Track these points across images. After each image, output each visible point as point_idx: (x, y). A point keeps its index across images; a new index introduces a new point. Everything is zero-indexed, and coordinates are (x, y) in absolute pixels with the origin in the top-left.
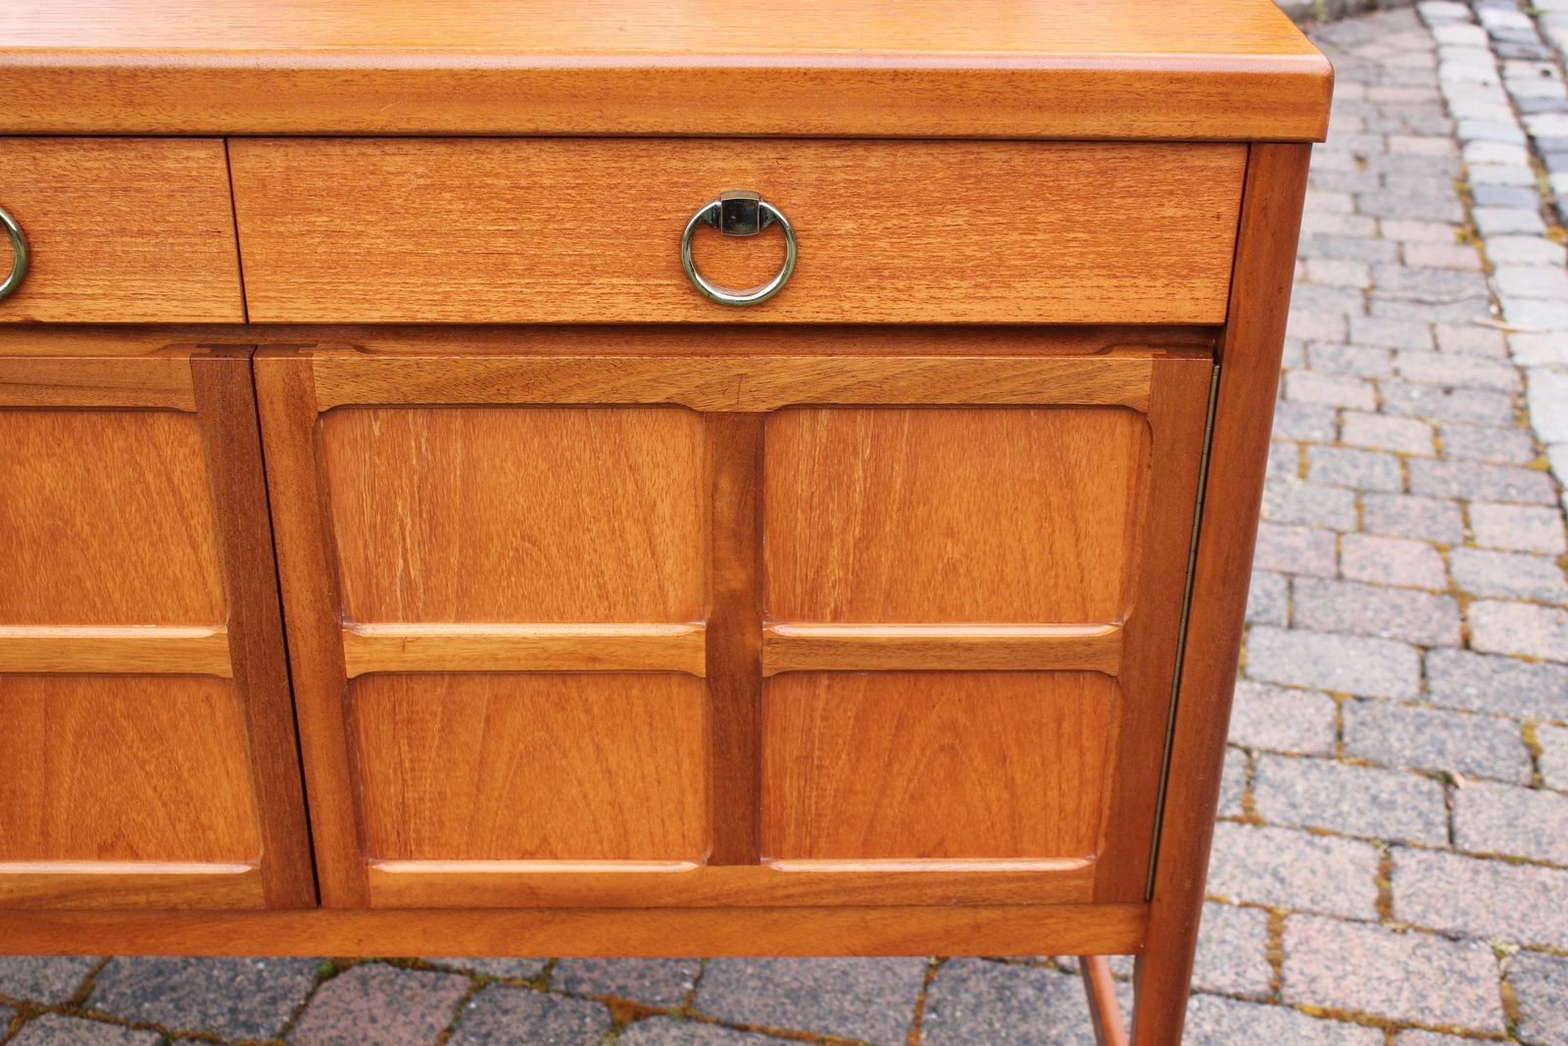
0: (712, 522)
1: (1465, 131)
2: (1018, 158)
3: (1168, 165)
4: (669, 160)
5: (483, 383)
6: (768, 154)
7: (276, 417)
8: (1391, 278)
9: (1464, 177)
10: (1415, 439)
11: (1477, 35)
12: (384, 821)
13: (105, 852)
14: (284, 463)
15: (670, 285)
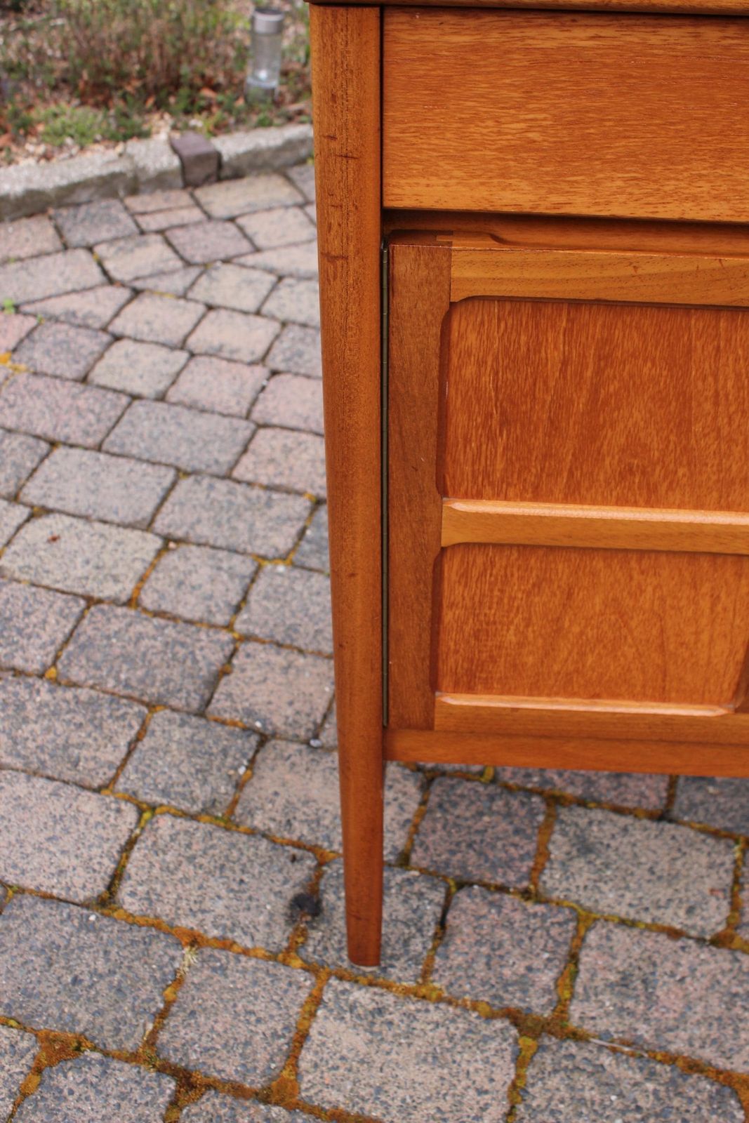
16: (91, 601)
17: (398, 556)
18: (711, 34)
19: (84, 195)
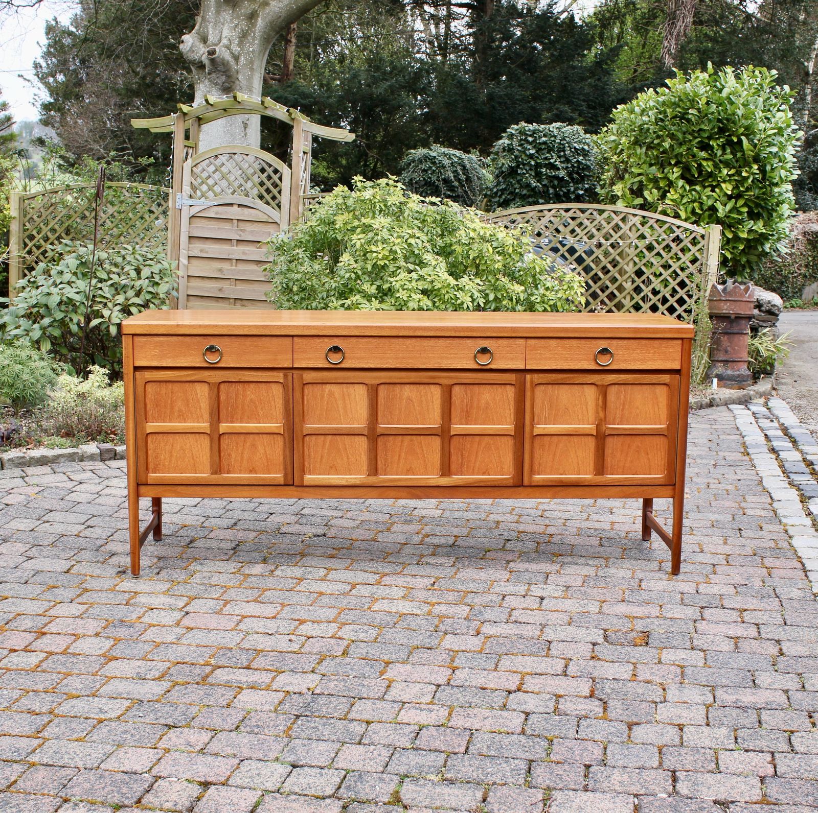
0: (597, 405)
1: (744, 434)
2: (647, 341)
3: (670, 342)
4: (593, 342)
5: (562, 379)
6: (609, 341)
7: (528, 385)
8: (723, 462)
9: (745, 443)
10: (729, 487)
11: (750, 413)
12: (536, 467)
13: (484, 474)
14: (528, 394)
15: (593, 362)
16: (63, 535)
17: (139, 436)
18: (180, 338)
19: (63, 460)
